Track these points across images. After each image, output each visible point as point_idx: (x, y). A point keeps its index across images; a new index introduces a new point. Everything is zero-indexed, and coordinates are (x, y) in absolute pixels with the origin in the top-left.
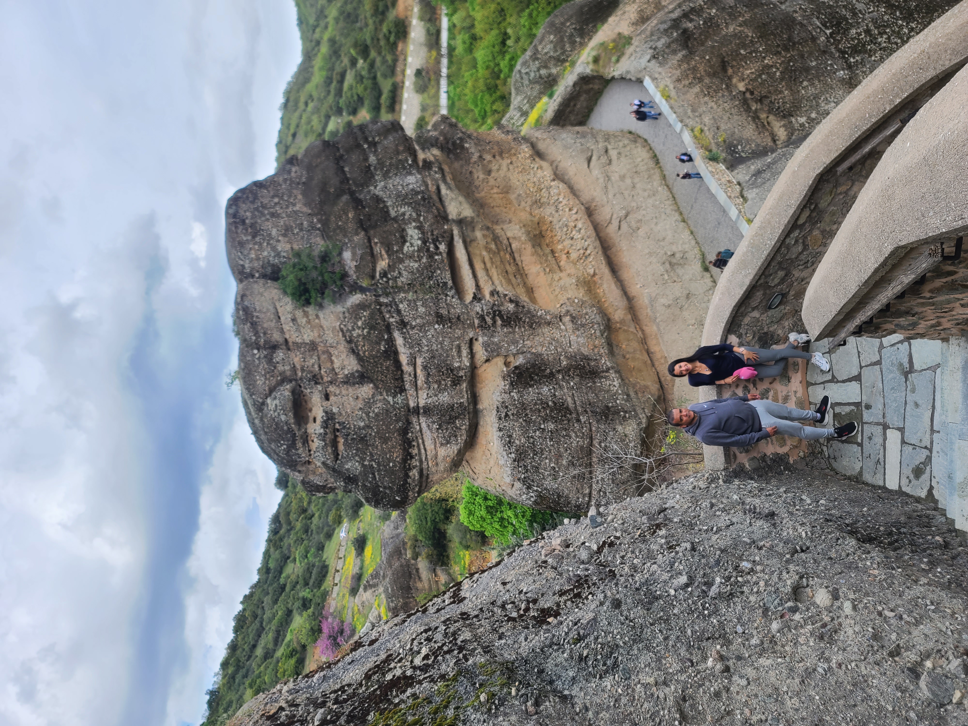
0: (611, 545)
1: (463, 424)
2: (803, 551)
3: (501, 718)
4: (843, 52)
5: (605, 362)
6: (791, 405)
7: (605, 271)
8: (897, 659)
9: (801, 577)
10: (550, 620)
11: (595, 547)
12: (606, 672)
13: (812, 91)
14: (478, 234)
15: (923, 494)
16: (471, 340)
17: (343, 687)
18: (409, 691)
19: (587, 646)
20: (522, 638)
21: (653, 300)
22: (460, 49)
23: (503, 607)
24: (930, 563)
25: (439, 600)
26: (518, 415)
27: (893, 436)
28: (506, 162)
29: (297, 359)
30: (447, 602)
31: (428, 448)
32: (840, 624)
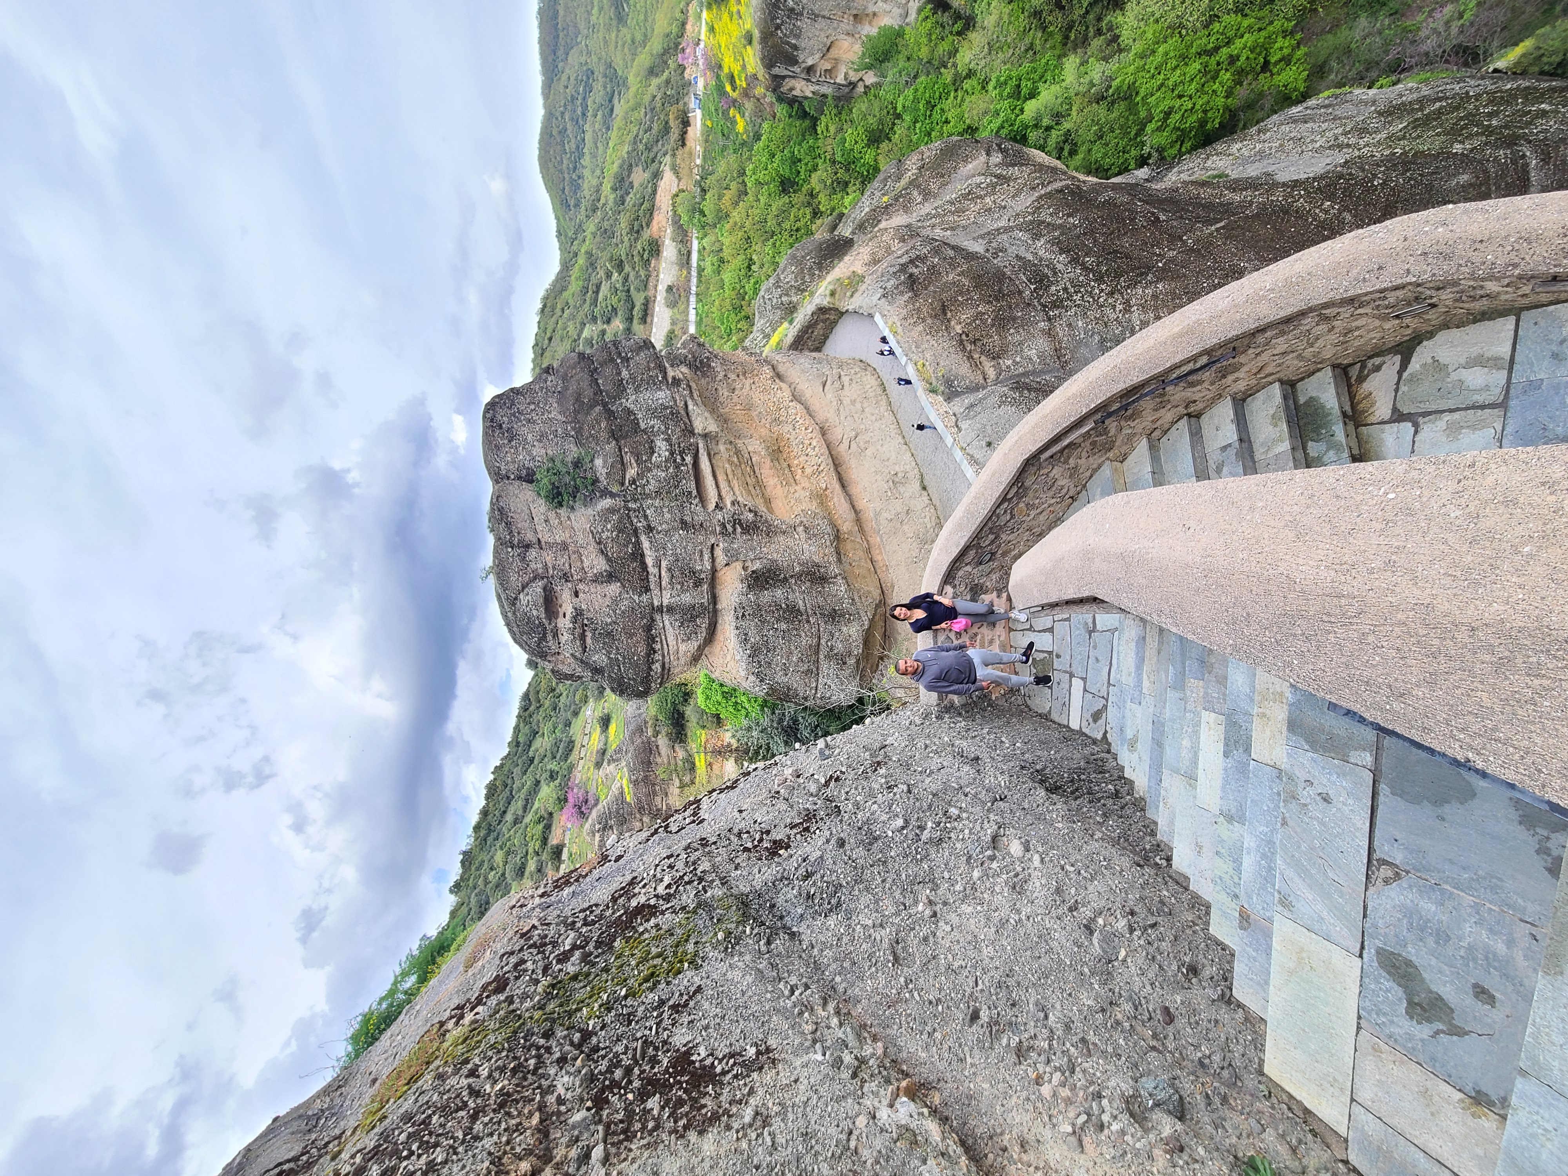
0: (837, 779)
1: (703, 623)
2: (1001, 799)
3: (736, 959)
4: (1045, 306)
5: (834, 569)
6: (996, 649)
7: (837, 486)
8: (1075, 913)
9: (1000, 828)
10: (781, 852)
11: (823, 781)
12: (831, 910)
13: (1017, 338)
14: (722, 447)
15: (1099, 737)
16: (713, 545)
17: (591, 906)
18: (653, 921)
19: (814, 884)
20: (756, 870)
21: (877, 514)
22: (709, 270)
23: (739, 835)
24: (1104, 815)
25: (681, 817)
26: (754, 615)
27: (1077, 684)
28: (748, 382)
29: (549, 557)
30: (687, 821)
31: (670, 644)
32: (1030, 875)
